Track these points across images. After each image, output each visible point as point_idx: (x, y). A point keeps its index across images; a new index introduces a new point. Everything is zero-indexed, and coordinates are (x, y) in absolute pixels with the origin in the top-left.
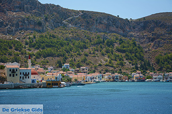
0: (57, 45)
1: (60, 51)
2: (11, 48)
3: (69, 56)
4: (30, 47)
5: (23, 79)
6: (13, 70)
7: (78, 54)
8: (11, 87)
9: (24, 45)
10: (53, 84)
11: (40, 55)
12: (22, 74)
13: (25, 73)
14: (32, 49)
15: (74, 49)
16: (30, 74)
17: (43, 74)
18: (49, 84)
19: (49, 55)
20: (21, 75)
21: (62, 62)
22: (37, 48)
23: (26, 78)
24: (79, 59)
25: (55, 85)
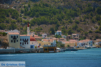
0: (50, 14)
1: (53, 19)
2: (8, 16)
3: (61, 23)
4: (25, 15)
5: (23, 44)
6: (15, 37)
7: (69, 22)
8: (12, 52)
9: (19, 13)
10: (49, 50)
11: (34, 23)
12: (22, 40)
13: (24, 40)
14: (28, 17)
15: (66, 17)
16: (29, 40)
17: (40, 40)
18: (46, 49)
19: (42, 23)
20: (21, 42)
21: (54, 29)
22: (32, 17)
23: (25, 44)
24: (70, 26)
25: (51, 50)
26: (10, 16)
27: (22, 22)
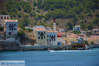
0: (66, 6)
1: (70, 13)
3: (79, 17)
4: (39, 8)
7: (89, 15)
9: (32, 6)
10: (78, 46)
12: (49, 36)
13: (51, 36)
16: (56, 36)
20: (48, 38)
24: (90, 20)
26: (22, 9)
27: (35, 16)
